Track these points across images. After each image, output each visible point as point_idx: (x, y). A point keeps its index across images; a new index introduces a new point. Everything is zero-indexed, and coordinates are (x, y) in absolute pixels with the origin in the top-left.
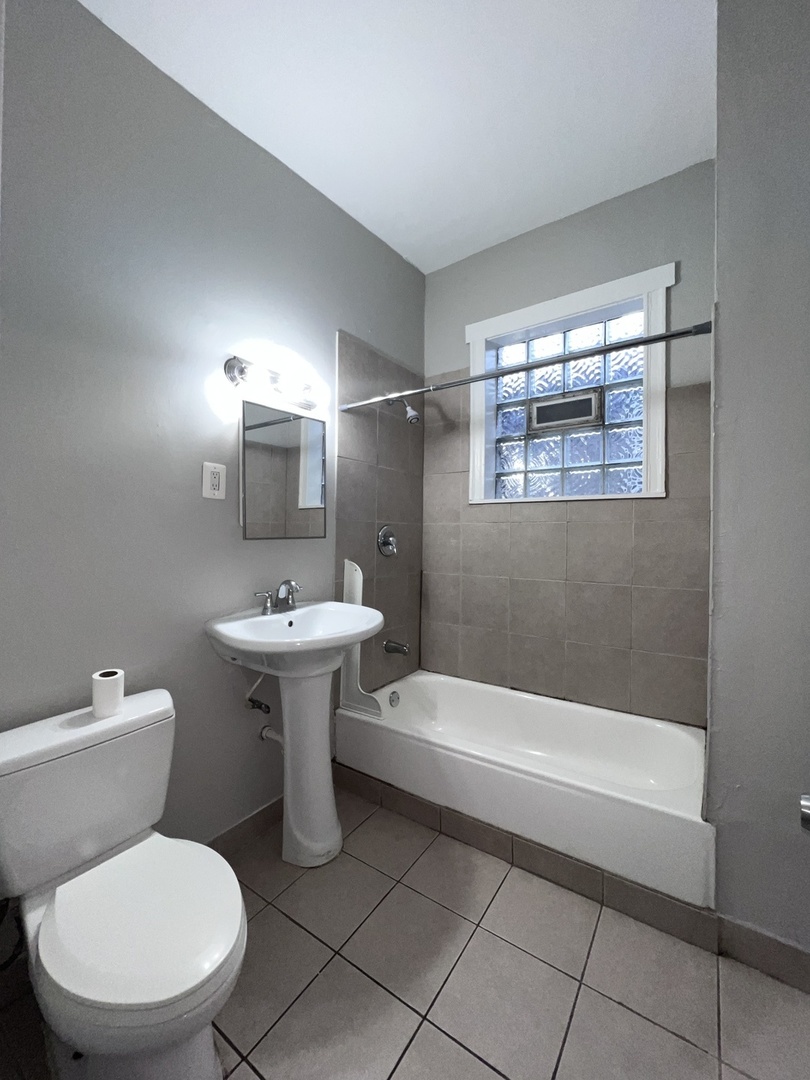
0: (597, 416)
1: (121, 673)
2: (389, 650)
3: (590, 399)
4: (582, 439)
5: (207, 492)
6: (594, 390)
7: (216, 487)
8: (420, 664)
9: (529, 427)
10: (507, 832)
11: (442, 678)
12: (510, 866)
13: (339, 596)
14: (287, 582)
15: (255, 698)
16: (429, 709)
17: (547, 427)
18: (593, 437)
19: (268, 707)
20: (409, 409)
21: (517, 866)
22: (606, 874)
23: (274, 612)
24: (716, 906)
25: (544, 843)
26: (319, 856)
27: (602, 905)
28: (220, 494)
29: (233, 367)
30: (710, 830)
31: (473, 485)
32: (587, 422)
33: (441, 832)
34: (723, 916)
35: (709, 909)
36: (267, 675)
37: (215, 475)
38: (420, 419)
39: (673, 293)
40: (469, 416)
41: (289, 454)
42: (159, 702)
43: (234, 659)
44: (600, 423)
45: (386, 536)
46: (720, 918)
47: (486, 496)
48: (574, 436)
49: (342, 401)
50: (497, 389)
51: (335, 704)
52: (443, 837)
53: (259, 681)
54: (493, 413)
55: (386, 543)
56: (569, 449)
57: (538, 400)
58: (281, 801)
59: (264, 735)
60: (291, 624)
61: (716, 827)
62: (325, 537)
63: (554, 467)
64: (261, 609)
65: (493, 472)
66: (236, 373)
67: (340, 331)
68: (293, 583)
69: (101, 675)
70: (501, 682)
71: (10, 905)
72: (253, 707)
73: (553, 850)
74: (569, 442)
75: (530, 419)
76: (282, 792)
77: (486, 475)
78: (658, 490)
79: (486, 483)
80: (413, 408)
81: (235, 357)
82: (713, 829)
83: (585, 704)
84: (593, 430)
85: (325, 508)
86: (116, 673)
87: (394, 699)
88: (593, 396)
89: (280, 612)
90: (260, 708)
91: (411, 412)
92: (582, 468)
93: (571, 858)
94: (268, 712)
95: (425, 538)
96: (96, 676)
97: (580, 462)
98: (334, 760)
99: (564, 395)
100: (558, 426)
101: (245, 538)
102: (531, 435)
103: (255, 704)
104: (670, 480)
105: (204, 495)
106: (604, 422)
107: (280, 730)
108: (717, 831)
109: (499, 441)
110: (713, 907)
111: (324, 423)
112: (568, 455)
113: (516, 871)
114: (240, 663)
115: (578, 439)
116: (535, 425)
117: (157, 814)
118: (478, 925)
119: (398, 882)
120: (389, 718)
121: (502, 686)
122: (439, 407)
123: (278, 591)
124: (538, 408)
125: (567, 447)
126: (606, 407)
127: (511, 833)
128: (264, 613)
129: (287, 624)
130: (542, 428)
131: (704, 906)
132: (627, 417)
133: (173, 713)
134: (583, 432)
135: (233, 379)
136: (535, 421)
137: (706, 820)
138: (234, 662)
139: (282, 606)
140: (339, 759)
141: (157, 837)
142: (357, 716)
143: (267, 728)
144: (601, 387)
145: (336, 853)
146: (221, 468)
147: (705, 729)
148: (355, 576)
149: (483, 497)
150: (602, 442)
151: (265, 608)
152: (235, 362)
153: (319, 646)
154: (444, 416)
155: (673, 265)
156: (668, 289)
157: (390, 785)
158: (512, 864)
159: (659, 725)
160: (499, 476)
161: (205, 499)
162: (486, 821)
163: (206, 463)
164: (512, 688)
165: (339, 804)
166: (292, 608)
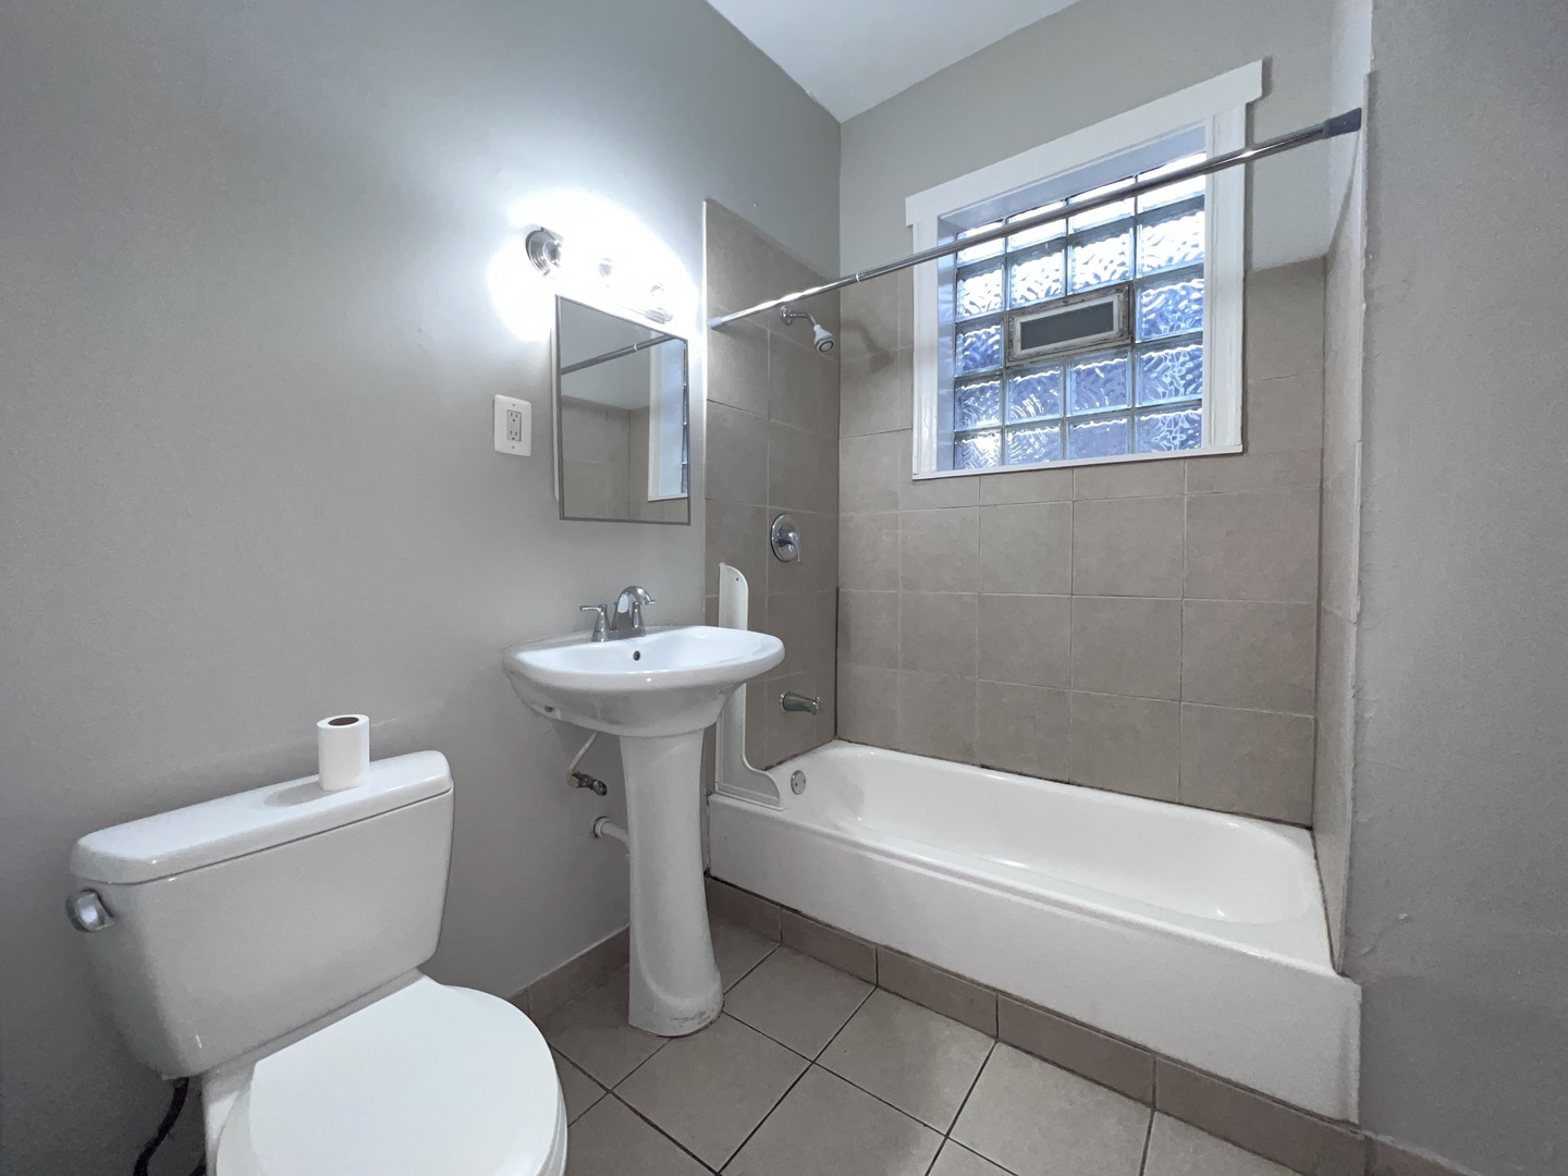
0: (1121, 330)
1: (363, 719)
2: (788, 707)
3: (1110, 305)
4: (1098, 371)
5: (502, 443)
6: (1117, 288)
7: (515, 435)
8: (837, 732)
9: (1008, 355)
10: (987, 987)
11: (873, 752)
12: (993, 1041)
13: (711, 618)
14: (631, 590)
15: (583, 772)
16: (852, 798)
17: (1038, 354)
18: (1115, 367)
19: (604, 786)
20: (817, 328)
21: (1005, 1042)
22: (1158, 1058)
23: (610, 638)
24: (1360, 1119)
25: (1051, 1007)
26: (686, 1019)
27: (1154, 1109)
28: (523, 448)
29: (540, 245)
30: (1351, 991)
31: (919, 448)
32: (1105, 340)
33: (877, 986)
34: (1374, 1137)
35: (1346, 1122)
36: (599, 733)
37: (514, 416)
38: (834, 343)
39: (1258, 112)
40: (912, 342)
41: (631, 419)
42: (429, 770)
43: (550, 709)
44: (1128, 342)
45: (783, 531)
46: (1369, 1141)
47: (939, 469)
48: (1081, 367)
49: (714, 311)
50: (955, 300)
51: (708, 789)
52: (880, 993)
53: (587, 745)
54: (948, 340)
55: (784, 542)
56: (1074, 387)
57: (1023, 311)
58: (627, 933)
59: (598, 831)
60: (637, 656)
61: (1362, 984)
62: (689, 523)
63: (1049, 417)
64: (589, 634)
65: (949, 430)
66: (545, 256)
67: (709, 201)
68: (640, 591)
69: (332, 723)
70: (966, 757)
71: (191, 1085)
72: (580, 786)
73: (1067, 1018)
74: (1074, 376)
75: (1009, 343)
76: (628, 920)
77: (939, 437)
78: (1231, 442)
79: (939, 450)
80: (823, 327)
81: (542, 229)
82: (1357, 988)
83: (1102, 789)
84: (1117, 355)
85: (688, 498)
86: (355, 720)
87: (797, 783)
88: (1115, 300)
89: (621, 637)
90: (591, 787)
91: (820, 333)
92: (1096, 417)
93: (1098, 1031)
94: (604, 793)
95: (842, 536)
96: (324, 724)
97: (1094, 407)
98: (707, 873)
99: (1066, 300)
100: (1057, 351)
101: (563, 517)
102: (1012, 369)
103: (583, 780)
104: (1250, 424)
105: (497, 447)
106: (1133, 339)
107: (623, 824)
108: (1364, 993)
109: (959, 382)
110: (1355, 1119)
111: (685, 341)
112: (1071, 396)
113: (1003, 1051)
114: (558, 714)
115: (1091, 372)
116: (1018, 351)
117: (426, 948)
118: (947, 1136)
119: (813, 1062)
120: (789, 809)
121: (967, 763)
122: (864, 331)
123: (617, 604)
124: (1023, 325)
125: (1071, 384)
126: (1138, 316)
127: (994, 989)
128: (595, 639)
129: (632, 656)
130: (1031, 356)
131: (1340, 1118)
132: (1172, 329)
133: (450, 785)
134: (1096, 359)
135: (540, 265)
136: (1017, 345)
137: (1342, 974)
138: (550, 715)
139: (624, 626)
140: (713, 873)
141: (426, 983)
142: (744, 806)
143: (603, 821)
144: (1129, 284)
145: (713, 1015)
146: (523, 406)
147: (1309, 828)
148: (737, 589)
149: (934, 467)
150: (1129, 374)
151: (597, 631)
152: (542, 235)
153: (681, 683)
154: (871, 344)
155: (1257, 66)
156: (1250, 107)
157: (796, 911)
158: (997, 1038)
159: (1233, 823)
160: (960, 436)
161: (498, 453)
162: (953, 969)
163: (499, 397)
164: (983, 767)
165: (715, 937)
166: (640, 633)
